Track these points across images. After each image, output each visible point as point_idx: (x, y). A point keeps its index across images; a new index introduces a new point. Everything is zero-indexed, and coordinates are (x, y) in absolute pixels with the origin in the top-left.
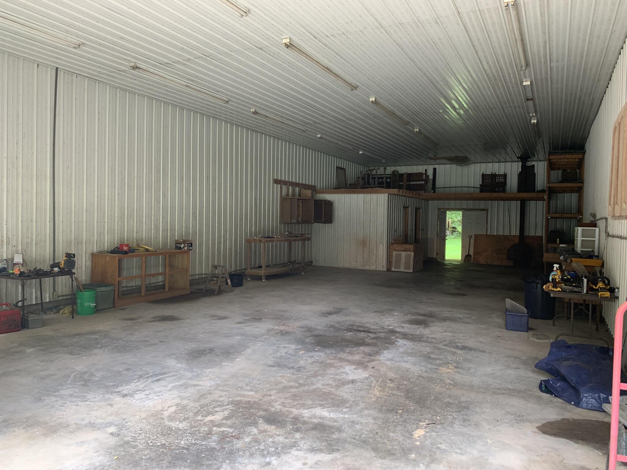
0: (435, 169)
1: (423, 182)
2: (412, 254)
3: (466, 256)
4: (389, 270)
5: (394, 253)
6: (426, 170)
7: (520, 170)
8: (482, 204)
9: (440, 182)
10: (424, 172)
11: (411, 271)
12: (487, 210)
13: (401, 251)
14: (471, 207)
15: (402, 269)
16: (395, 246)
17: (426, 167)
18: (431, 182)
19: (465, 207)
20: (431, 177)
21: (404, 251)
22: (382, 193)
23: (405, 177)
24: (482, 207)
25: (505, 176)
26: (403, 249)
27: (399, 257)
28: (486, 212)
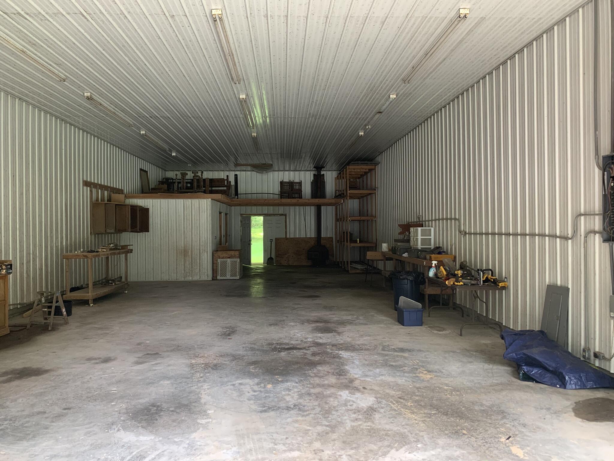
0: (236, 176)
1: (225, 188)
2: (238, 260)
3: (269, 259)
4: (214, 278)
5: (219, 260)
6: (227, 176)
7: (312, 178)
8: (281, 210)
9: (242, 189)
10: (226, 178)
11: (238, 277)
12: (286, 215)
13: (226, 258)
14: (272, 212)
15: (228, 277)
16: (219, 253)
17: (227, 173)
18: (233, 188)
19: (266, 212)
20: (233, 183)
21: (229, 258)
22: (204, 198)
23: (208, 183)
24: (280, 212)
25: (300, 183)
26: (229, 256)
27: (224, 264)
28: (284, 217)
